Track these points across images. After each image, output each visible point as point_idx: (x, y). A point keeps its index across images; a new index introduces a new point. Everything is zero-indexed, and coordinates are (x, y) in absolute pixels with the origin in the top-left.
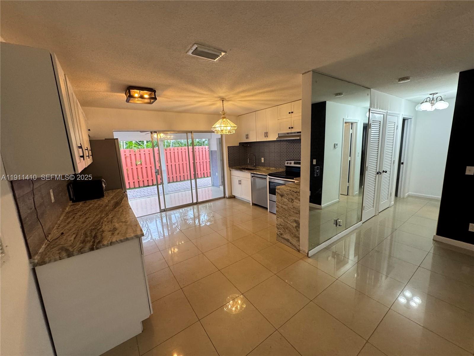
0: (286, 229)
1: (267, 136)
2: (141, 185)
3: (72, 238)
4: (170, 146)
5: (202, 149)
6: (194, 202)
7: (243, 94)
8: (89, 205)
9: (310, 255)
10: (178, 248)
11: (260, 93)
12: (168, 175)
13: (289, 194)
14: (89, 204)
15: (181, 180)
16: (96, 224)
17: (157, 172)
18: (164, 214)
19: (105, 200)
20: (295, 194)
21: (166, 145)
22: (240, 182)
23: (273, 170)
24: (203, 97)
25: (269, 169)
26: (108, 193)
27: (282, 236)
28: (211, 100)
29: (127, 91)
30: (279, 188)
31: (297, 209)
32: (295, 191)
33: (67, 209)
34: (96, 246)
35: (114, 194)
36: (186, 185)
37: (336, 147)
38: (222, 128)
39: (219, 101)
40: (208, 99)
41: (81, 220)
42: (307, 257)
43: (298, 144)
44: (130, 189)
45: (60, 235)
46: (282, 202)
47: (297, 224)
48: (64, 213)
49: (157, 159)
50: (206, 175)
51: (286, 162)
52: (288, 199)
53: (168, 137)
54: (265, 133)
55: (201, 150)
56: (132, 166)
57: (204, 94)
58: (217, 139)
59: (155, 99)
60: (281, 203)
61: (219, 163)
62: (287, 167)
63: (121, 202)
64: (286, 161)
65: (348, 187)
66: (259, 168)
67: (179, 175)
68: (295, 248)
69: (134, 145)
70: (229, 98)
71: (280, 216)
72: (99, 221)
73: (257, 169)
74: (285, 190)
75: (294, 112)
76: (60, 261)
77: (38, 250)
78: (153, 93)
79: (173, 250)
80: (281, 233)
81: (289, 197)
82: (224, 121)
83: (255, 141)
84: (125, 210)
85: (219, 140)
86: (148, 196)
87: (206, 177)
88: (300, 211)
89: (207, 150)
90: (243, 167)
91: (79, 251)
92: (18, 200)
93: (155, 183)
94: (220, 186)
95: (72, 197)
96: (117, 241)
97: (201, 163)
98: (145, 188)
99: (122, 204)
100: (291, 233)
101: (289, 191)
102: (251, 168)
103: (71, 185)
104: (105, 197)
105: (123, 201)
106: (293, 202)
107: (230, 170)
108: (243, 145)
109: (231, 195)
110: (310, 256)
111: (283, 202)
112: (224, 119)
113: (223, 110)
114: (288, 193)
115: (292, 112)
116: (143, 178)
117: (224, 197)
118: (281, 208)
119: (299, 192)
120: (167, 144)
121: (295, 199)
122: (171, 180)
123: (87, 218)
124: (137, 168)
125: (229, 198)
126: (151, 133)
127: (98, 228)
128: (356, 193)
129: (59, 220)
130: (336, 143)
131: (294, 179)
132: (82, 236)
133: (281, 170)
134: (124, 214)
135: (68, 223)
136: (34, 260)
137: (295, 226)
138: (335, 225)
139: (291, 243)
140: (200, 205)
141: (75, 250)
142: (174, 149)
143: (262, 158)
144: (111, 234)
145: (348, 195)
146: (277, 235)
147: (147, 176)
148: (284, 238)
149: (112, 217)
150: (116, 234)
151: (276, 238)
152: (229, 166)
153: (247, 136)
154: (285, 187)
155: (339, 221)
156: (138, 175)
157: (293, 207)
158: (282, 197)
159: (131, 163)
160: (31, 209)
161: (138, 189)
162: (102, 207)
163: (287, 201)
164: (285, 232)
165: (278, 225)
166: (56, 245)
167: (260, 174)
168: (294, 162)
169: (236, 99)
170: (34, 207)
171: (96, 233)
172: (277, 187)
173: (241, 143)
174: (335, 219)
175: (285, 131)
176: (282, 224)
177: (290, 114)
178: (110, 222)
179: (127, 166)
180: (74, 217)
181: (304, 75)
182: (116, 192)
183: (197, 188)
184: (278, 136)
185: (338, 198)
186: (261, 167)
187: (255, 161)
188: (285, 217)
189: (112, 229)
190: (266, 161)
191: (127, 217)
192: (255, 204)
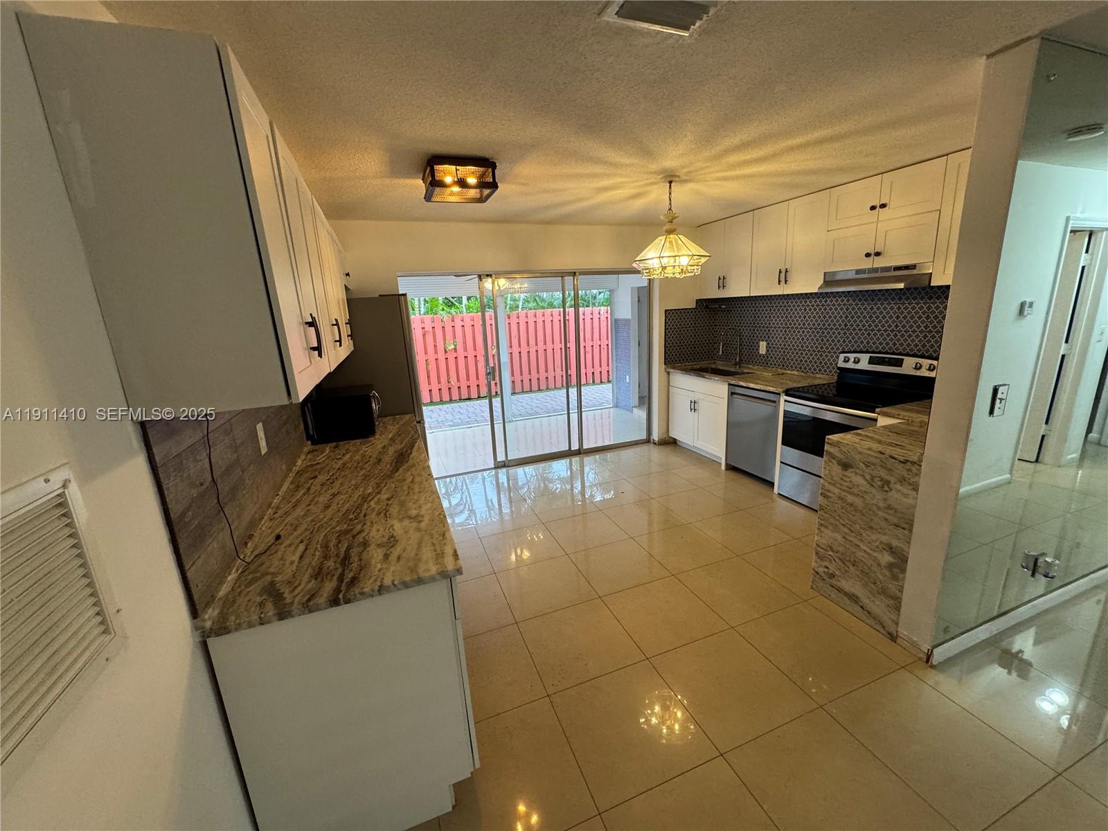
0: (850, 566)
1: (786, 281)
2: (455, 396)
3: (296, 558)
4: (518, 307)
5: (592, 314)
6: (572, 449)
7: (733, 158)
8: (344, 455)
9: (935, 661)
10: (530, 550)
11: (791, 149)
12: (514, 375)
13: (874, 464)
14: (344, 452)
15: (539, 387)
16: (351, 517)
17: (490, 374)
18: (502, 473)
19: (379, 441)
20: (900, 466)
21: (508, 307)
22: (694, 406)
23: (796, 378)
24: (616, 175)
25: (783, 374)
26: (384, 423)
27: (834, 582)
28: (637, 181)
29: (428, 172)
30: (839, 442)
31: (902, 513)
32: (902, 459)
33: (299, 463)
34: (344, 595)
35: (397, 426)
36: (552, 402)
37: (1025, 314)
38: (665, 261)
39: (658, 185)
40: (627, 180)
41: (323, 499)
42: (927, 665)
43: (889, 304)
44: (431, 405)
45: (272, 541)
46: (844, 483)
47: (894, 558)
48: (291, 475)
50: (597, 380)
51: (842, 356)
52: (868, 477)
53: (516, 287)
54: (780, 272)
55: (588, 317)
56: (436, 353)
57: (621, 166)
58: (632, 288)
59: (493, 186)
60: (838, 485)
61: (635, 352)
62: (843, 371)
63: (411, 453)
64: (841, 353)
65: (1043, 437)
66: (750, 369)
67: (537, 376)
68: (879, 628)
69: (441, 308)
70: (690, 172)
71: (831, 524)
72: (360, 506)
73: (743, 373)
74: (860, 449)
75: (892, 205)
76: (262, 626)
77: (217, 591)
78: (490, 170)
79: (519, 551)
80: (830, 572)
81: (875, 473)
82: (670, 242)
83: (747, 294)
84: (418, 479)
85: (642, 292)
86: (467, 423)
87: (597, 384)
88: (913, 521)
89: (603, 318)
90: (704, 364)
91: (305, 606)
92: (160, 471)
93: (484, 392)
94: (637, 409)
95: (311, 433)
96: (395, 585)
97: (589, 349)
98: (463, 404)
99: (413, 458)
101: (876, 455)
102: (726, 368)
103: (309, 405)
104: (377, 436)
105: (414, 449)
106: (886, 488)
107: (668, 373)
108: (708, 307)
109: (665, 436)
110: (935, 663)
111: (847, 484)
112: (672, 236)
113: (670, 209)
114: (874, 460)
115: (883, 206)
116: (458, 381)
117: (648, 441)
118: (840, 502)
119: (918, 464)
120: (512, 303)
121: (895, 483)
122: (518, 389)
123: (334, 495)
124: (446, 359)
125: (661, 445)
126: (480, 277)
127: (355, 532)
128: (1069, 457)
129: (278, 495)
130: (1028, 300)
131: (877, 410)
132: (317, 553)
133: (821, 379)
134: (417, 490)
135: (296, 506)
136: (204, 620)
137: (886, 563)
138: (1030, 572)
139: (866, 607)
140: (588, 456)
141: (297, 600)
142: (527, 314)
143: (761, 343)
144: (381, 556)
145: (1040, 460)
146: (813, 574)
147: (468, 376)
148: (839, 587)
149: (388, 499)
150: (393, 557)
151: (811, 584)
152: (665, 362)
153: (722, 282)
154: (857, 441)
155: (1045, 561)
156: (448, 375)
157: (884, 503)
158: (846, 470)
159: (435, 346)
160: (202, 484)
161: (448, 405)
162: (369, 463)
163: (865, 483)
164: (846, 571)
165: (823, 546)
166: (258, 574)
167: (759, 388)
168: (871, 357)
169: (710, 173)
170: (210, 479)
171: (349, 548)
172: (828, 439)
173: (700, 300)
174: (1032, 553)
175: (850, 263)
176: (835, 548)
177: (873, 211)
178: (382, 515)
179: (426, 353)
180: (309, 489)
181: (994, 60)
182: (402, 423)
183: (583, 410)
184: (824, 281)
185: (1008, 471)
186: (756, 367)
187: (740, 351)
188: (849, 529)
189: (385, 540)
190: (772, 351)
191: (421, 502)
192: (734, 466)
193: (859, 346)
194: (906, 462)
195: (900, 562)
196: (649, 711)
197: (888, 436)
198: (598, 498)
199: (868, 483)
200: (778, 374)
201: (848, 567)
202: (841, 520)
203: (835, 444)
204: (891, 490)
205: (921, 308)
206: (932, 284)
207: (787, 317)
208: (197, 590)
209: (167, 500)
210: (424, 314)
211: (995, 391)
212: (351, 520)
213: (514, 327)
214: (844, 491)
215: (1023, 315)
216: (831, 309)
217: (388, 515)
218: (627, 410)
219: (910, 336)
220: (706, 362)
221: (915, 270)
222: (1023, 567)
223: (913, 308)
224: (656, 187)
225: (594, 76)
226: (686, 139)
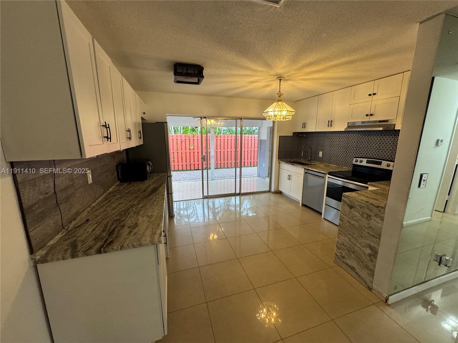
0: (352, 253)
1: (331, 126)
2: (192, 168)
3: (91, 230)
4: (221, 133)
5: (252, 137)
6: (236, 193)
7: (307, 70)
8: (131, 188)
9: (390, 302)
12: (217, 161)
13: (364, 207)
14: (132, 186)
15: (228, 166)
17: (203, 158)
18: (206, 200)
20: (376, 209)
21: (217, 133)
22: (289, 177)
23: (334, 168)
24: (256, 76)
25: (329, 166)
26: (151, 176)
27: (344, 260)
28: (266, 79)
31: (376, 230)
32: (376, 205)
33: (111, 189)
34: (104, 249)
35: (158, 177)
37: (439, 145)
38: (276, 113)
40: (262, 78)
41: (114, 205)
42: (385, 304)
43: (376, 137)
44: (182, 171)
45: (84, 222)
46: (350, 215)
47: (372, 252)
48: (105, 194)
49: (204, 145)
50: (252, 165)
51: (355, 160)
52: (361, 213)
53: (219, 124)
54: (329, 122)
55: (250, 139)
56: (186, 150)
57: (254, 70)
58: (268, 127)
59: (202, 77)
60: (347, 216)
61: (268, 154)
62: (355, 165)
63: (159, 188)
64: (355, 158)
65: (447, 201)
66: (315, 163)
67: (224, 162)
68: (364, 283)
69: (189, 131)
70: (288, 76)
71: (344, 233)
72: (128, 210)
74: (357, 200)
75: (378, 94)
76: (63, 260)
77: (48, 242)
80: (343, 255)
81: (364, 211)
82: (279, 105)
83: (314, 131)
84: (157, 200)
85: (270, 129)
87: (252, 167)
88: (381, 234)
89: (256, 139)
90: (295, 160)
91: (85, 252)
93: (200, 168)
94: (266, 178)
95: (120, 177)
96: (128, 246)
97: (249, 152)
98: (195, 171)
100: (359, 259)
101: (365, 203)
102: (305, 162)
103: (120, 165)
104: (148, 181)
105: (161, 187)
106: (369, 219)
107: (280, 163)
108: (297, 136)
109: (277, 190)
112: (280, 103)
113: (280, 91)
114: (363, 205)
115: (374, 94)
116: (194, 162)
117: (269, 191)
118: (348, 223)
119: (384, 208)
120: (219, 131)
121: (373, 216)
122: (219, 167)
123: (119, 204)
124: (190, 152)
125: (275, 193)
126: (201, 118)
127: (121, 220)
129: (96, 202)
130: (441, 139)
131: (368, 183)
132: (101, 229)
133: (345, 169)
134: (155, 204)
135: (101, 207)
136: (36, 256)
137: (368, 253)
138: (438, 263)
139: (358, 274)
140: (243, 196)
141: (82, 249)
142: (224, 136)
143: (320, 152)
144: (128, 232)
145: (445, 211)
146: (335, 256)
147: (198, 160)
148: (346, 263)
149: (141, 207)
150: (133, 233)
151: (334, 260)
152: (278, 158)
153: (304, 125)
154: (357, 196)
155: (445, 258)
156: (190, 159)
157: (368, 226)
158: (351, 209)
159: (186, 147)
160: (47, 193)
161: (189, 172)
162: (140, 191)
163: (359, 215)
164: (349, 255)
165: (340, 243)
166: (72, 236)
167: (317, 171)
168: (367, 160)
169: (298, 76)
170: (53, 191)
171: (116, 227)
172: (344, 194)
173: (295, 132)
174: (439, 254)
175: (359, 119)
176: (345, 244)
177: (370, 96)
178: (136, 214)
179: (182, 150)
180: (110, 200)
181: (423, 24)
182: (160, 176)
183: (242, 177)
184: (348, 126)
185: (430, 215)
186: (317, 162)
187: (311, 155)
188: (352, 236)
189: (133, 225)
190: (325, 156)
191: (155, 209)
192: (305, 205)
193: (362, 155)
194: (378, 207)
195: (374, 254)
196: (261, 311)
197: (372, 195)
198: (251, 215)
199: (361, 216)
200: (327, 166)
201: (351, 254)
202: (348, 232)
203: (347, 197)
204: (371, 219)
205: (391, 139)
206: (395, 129)
207: (331, 141)
208: (35, 241)
209: (22, 198)
210: (182, 134)
211: (421, 176)
212: (122, 215)
213: (219, 141)
214: (350, 218)
215: (438, 145)
216: (350, 139)
217: (138, 214)
218: (263, 178)
219: (385, 152)
220: (296, 159)
221: (388, 122)
222: (435, 261)
223: (387, 139)
224: (274, 82)
225: (240, 27)
226: (285, 60)
